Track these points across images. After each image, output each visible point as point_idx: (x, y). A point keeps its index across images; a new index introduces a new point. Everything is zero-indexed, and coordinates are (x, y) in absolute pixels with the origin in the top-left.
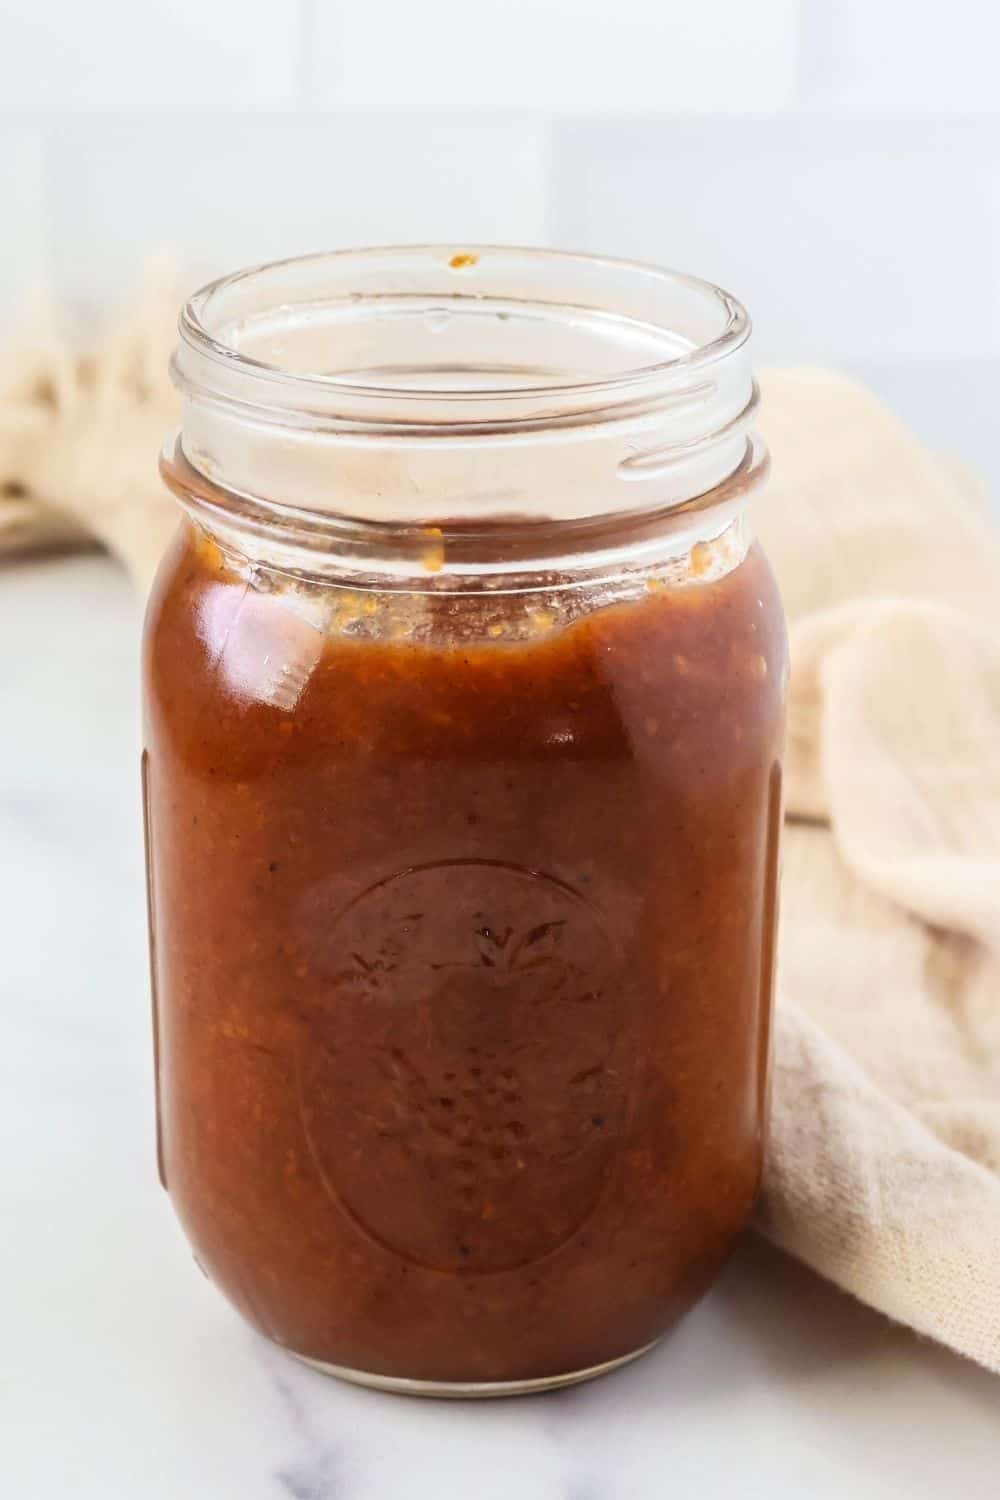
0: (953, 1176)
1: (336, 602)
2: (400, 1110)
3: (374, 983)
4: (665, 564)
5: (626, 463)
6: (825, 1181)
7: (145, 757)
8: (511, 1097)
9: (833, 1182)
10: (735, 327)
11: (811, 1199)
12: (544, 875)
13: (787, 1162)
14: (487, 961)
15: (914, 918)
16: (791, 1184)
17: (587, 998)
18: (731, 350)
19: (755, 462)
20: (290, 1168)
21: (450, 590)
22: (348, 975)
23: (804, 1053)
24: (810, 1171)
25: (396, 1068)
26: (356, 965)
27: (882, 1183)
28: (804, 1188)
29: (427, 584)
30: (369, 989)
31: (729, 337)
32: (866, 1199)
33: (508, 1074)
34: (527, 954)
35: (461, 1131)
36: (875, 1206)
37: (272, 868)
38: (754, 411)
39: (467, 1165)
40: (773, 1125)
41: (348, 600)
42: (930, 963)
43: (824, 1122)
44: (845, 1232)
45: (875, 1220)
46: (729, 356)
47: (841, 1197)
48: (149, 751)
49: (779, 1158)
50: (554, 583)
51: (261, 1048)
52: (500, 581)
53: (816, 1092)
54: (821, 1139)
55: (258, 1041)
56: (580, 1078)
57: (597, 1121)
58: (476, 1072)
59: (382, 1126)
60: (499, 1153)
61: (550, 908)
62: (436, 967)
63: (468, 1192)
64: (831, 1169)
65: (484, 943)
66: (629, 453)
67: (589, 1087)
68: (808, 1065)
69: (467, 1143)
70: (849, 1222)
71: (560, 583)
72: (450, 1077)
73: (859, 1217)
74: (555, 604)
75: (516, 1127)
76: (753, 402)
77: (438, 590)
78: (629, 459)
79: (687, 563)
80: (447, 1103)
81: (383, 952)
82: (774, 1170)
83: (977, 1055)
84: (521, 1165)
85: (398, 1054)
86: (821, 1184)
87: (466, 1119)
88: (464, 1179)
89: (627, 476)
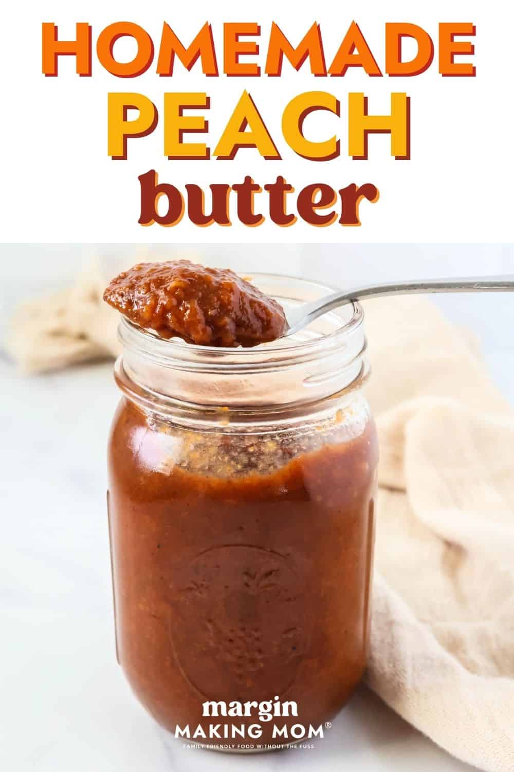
0: (444, 666)
1: (184, 435)
2: (212, 644)
3: (201, 592)
4: (324, 420)
5: (305, 380)
6: (391, 665)
7: (108, 492)
8: (257, 639)
9: (394, 666)
10: (357, 316)
11: (385, 673)
12: (272, 551)
13: (377, 655)
14: (247, 585)
15: (438, 537)
16: (377, 665)
17: (289, 600)
18: (355, 327)
19: (365, 373)
20: (168, 664)
21: (232, 432)
22: (191, 589)
23: (387, 607)
24: (385, 660)
25: (210, 626)
26: (192, 586)
27: (414, 668)
28: (383, 668)
29: (222, 430)
30: (199, 595)
31: (353, 321)
32: (406, 676)
33: (256, 630)
34: (265, 582)
35: (238, 653)
36: (410, 679)
37: (159, 547)
38: (364, 352)
39: (239, 666)
40: (372, 638)
41: (189, 435)
42: (445, 557)
43: (393, 638)
44: (397, 690)
45: (409, 686)
46: (353, 330)
47: (397, 675)
48: (110, 491)
49: (373, 653)
50: (276, 430)
51: (155, 617)
52: (253, 429)
53: (391, 623)
54: (392, 645)
55: (153, 613)
56: (287, 631)
57: (294, 648)
58: (243, 629)
59: (204, 649)
60: (253, 661)
61: (274, 564)
62: (226, 587)
63: (240, 676)
64: (394, 660)
65: (245, 578)
66: (309, 375)
67: (291, 635)
68: (387, 613)
69: (240, 657)
70: (399, 685)
71: (279, 430)
72: (232, 631)
73: (402, 684)
74: (277, 438)
75: (260, 651)
76: (364, 349)
77: (227, 432)
78: (308, 378)
79: (334, 419)
80: (231, 641)
81: (204, 580)
82: (371, 658)
83: (461, 599)
84: (262, 665)
85: (210, 621)
86: (389, 666)
87: (238, 648)
88: (240, 671)
89: (305, 385)
